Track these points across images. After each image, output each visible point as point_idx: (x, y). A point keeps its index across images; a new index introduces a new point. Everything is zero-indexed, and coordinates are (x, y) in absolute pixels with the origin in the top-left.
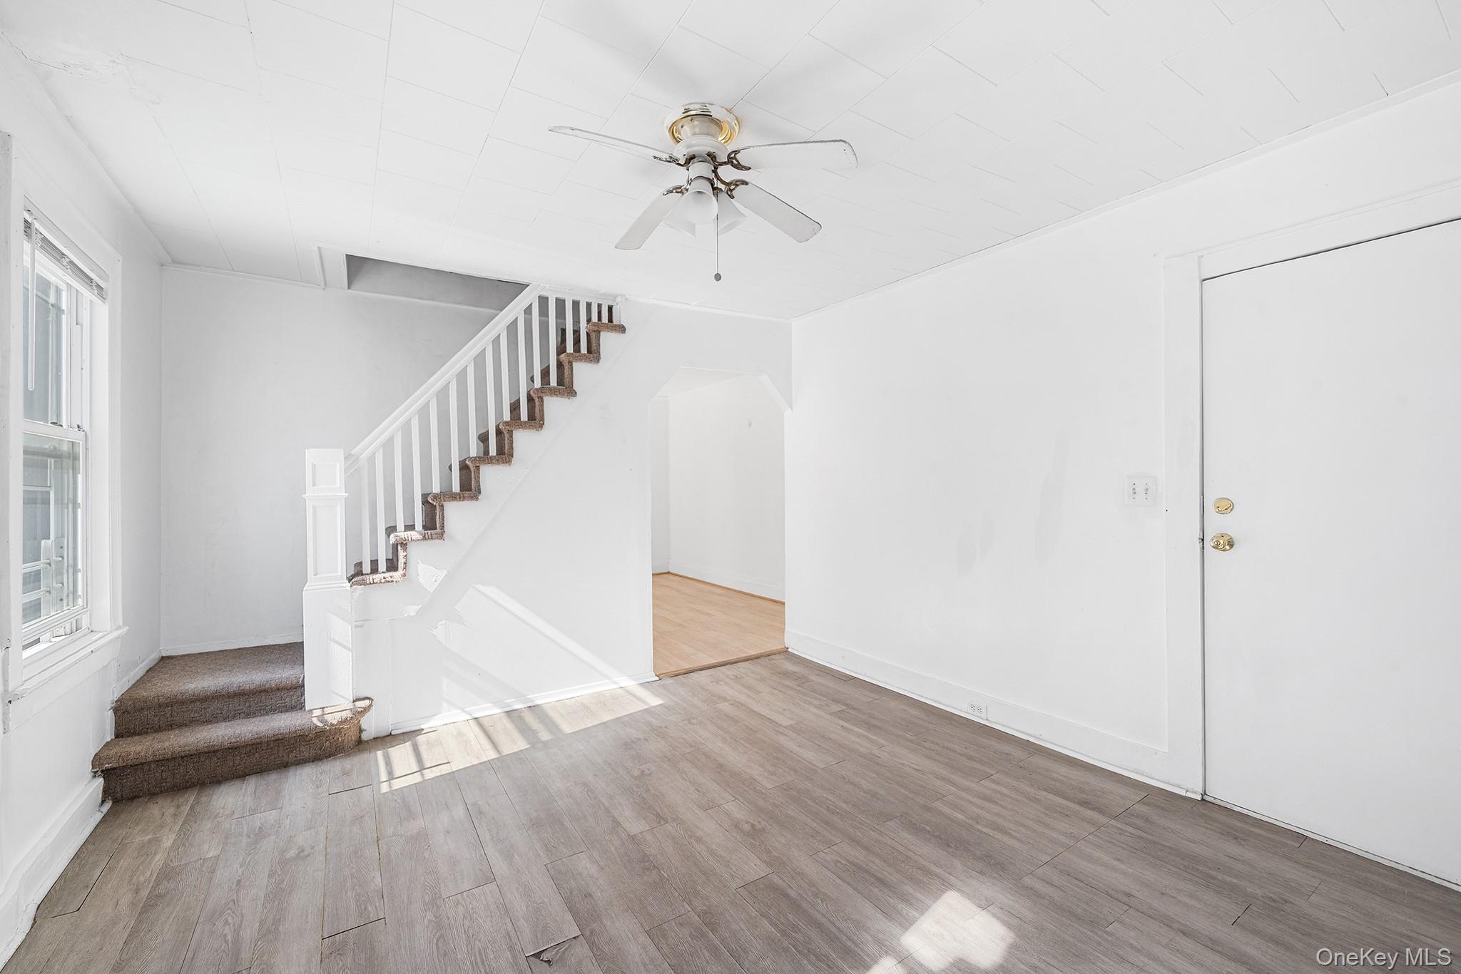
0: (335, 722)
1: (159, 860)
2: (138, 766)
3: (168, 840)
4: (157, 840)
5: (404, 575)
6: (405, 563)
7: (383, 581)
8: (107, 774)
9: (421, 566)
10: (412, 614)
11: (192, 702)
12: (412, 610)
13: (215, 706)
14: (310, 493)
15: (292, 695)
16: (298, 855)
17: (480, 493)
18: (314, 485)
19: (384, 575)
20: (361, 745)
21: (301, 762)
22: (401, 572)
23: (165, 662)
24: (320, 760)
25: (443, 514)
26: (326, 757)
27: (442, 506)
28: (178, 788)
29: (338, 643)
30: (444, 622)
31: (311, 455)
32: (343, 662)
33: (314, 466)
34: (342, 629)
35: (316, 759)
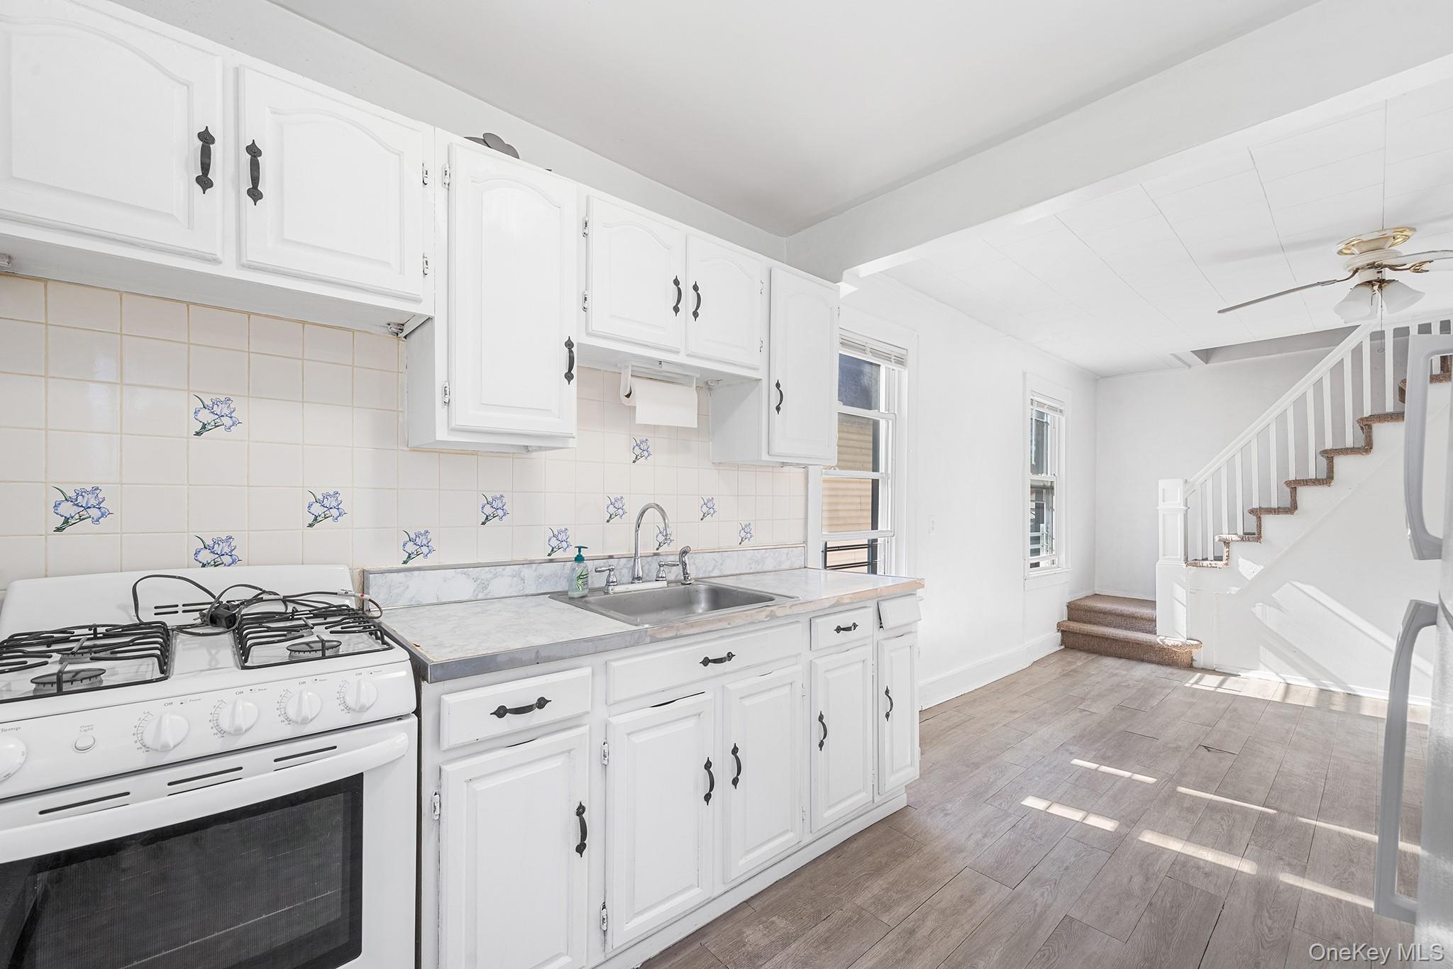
0: (1170, 645)
1: (1073, 667)
2: (1075, 633)
3: (1079, 664)
4: (1076, 662)
5: (1227, 564)
6: (1228, 556)
7: (1209, 566)
8: (1063, 632)
9: (1241, 560)
10: (1232, 593)
11: (1099, 613)
12: (1234, 590)
13: (1110, 618)
14: (1161, 506)
15: (1149, 624)
16: (1126, 686)
17: (1297, 508)
18: (1164, 501)
19: (1211, 562)
20: (1190, 666)
21: (1150, 662)
22: (1224, 562)
23: (1096, 596)
24: (1162, 665)
25: (1260, 523)
26: (1166, 665)
27: (1260, 518)
28: (1091, 651)
29: (1178, 601)
30: (1261, 604)
31: (1162, 484)
32: (1181, 613)
33: (1164, 490)
34: (1181, 593)
35: (1159, 663)
